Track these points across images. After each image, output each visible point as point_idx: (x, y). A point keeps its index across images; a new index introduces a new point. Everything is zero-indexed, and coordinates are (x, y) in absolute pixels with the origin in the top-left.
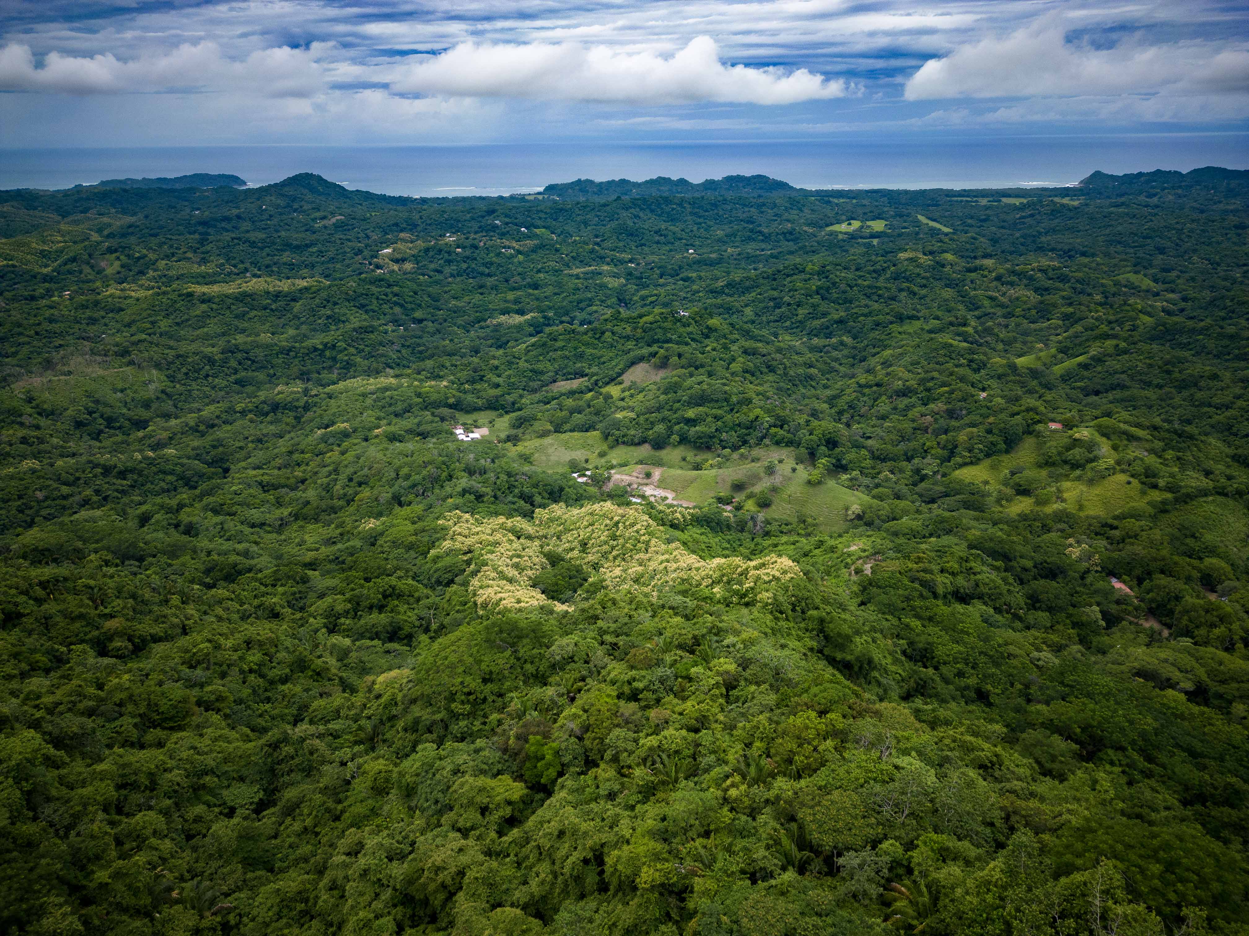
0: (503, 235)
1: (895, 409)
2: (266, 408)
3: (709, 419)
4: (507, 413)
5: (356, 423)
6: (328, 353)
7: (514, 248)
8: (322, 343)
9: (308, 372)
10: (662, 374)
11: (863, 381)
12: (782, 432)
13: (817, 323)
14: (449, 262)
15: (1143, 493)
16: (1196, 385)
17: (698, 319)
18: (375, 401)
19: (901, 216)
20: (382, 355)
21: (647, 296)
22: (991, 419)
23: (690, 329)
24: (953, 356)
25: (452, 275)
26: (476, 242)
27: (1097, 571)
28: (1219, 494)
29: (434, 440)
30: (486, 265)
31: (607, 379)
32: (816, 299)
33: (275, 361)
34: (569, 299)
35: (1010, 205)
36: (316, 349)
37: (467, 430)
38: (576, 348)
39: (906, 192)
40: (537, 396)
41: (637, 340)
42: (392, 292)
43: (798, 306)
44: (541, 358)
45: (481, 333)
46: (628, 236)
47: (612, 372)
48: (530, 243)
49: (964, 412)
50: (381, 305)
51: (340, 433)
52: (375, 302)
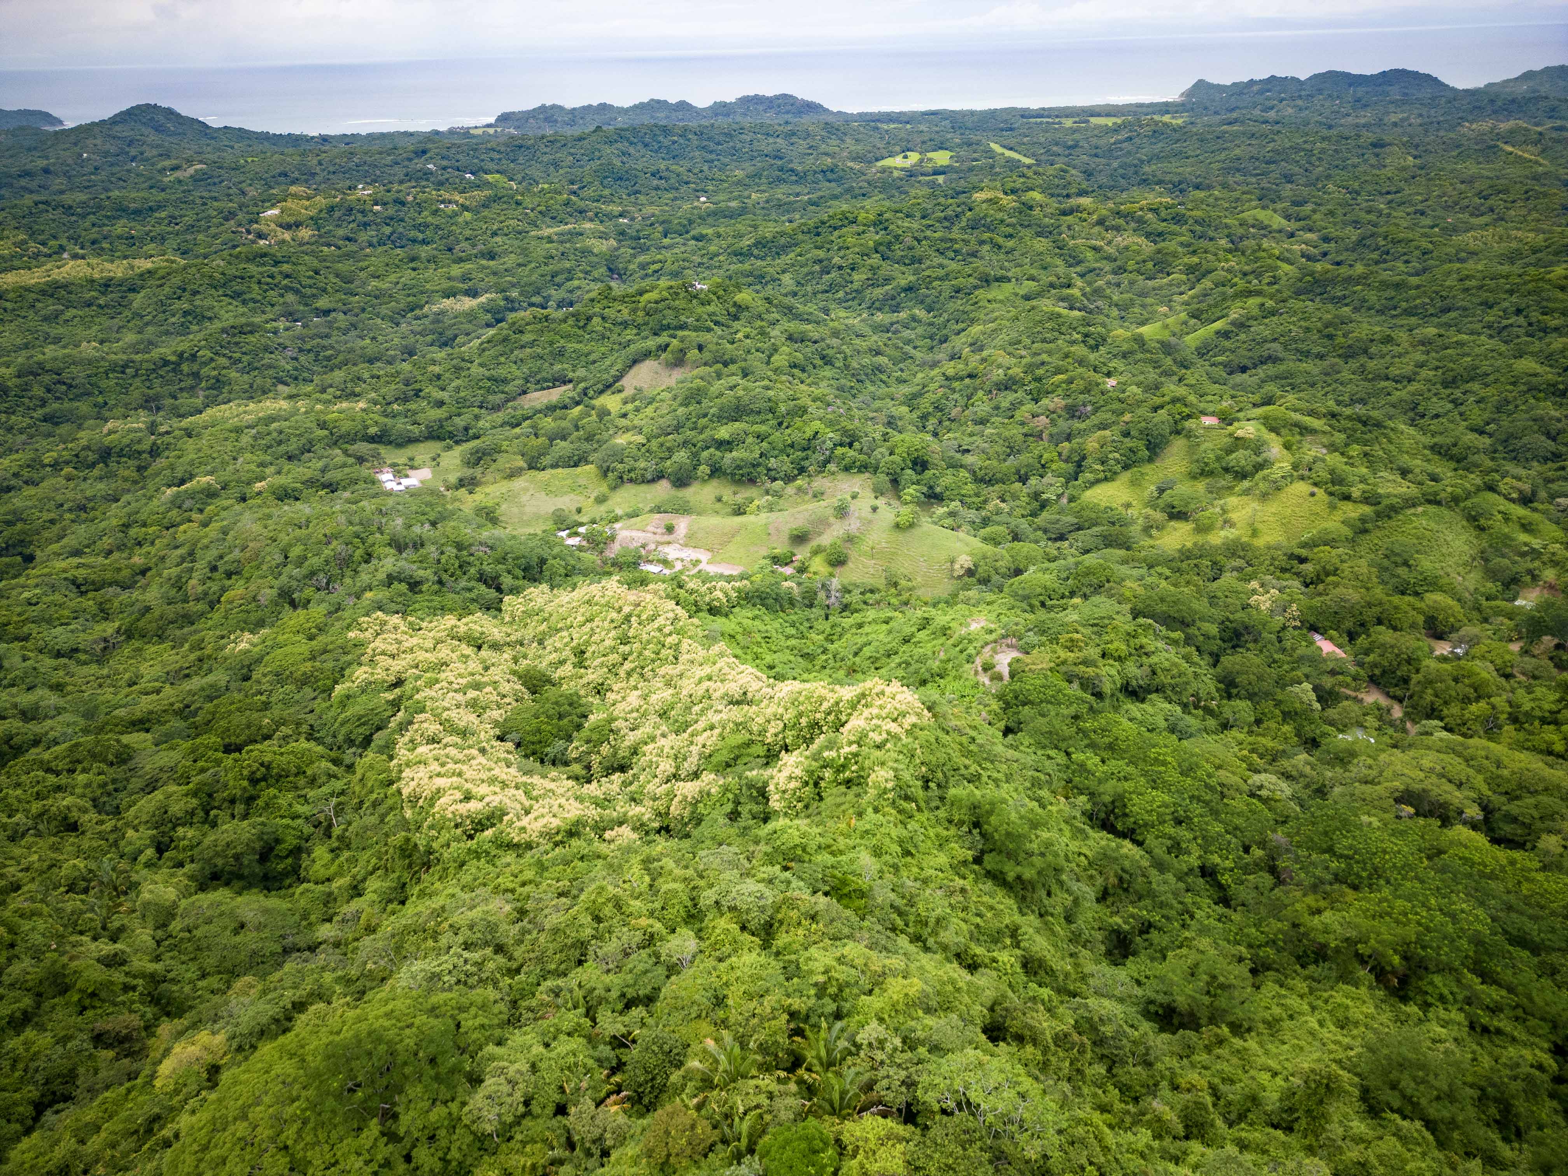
0: (440, 184)
1: (997, 408)
2: (92, 457)
3: (750, 440)
4: (457, 443)
5: (226, 474)
6: (185, 367)
7: (456, 203)
8: (174, 353)
9: (157, 398)
10: (678, 374)
11: (951, 372)
12: (851, 453)
13: (879, 292)
14: (365, 225)
15: (1333, 507)
16: (1365, 352)
17: (721, 293)
18: (255, 438)
19: (970, 145)
20: (270, 367)
21: (648, 264)
22: (1127, 417)
23: (710, 308)
24: (1064, 329)
25: (371, 245)
26: (401, 196)
27: (1295, 628)
28: (1429, 502)
29: (347, 494)
30: (417, 227)
31: (600, 386)
32: (875, 259)
33: (104, 384)
34: (539, 271)
35: (1100, 126)
36: (166, 363)
37: (399, 473)
38: (551, 343)
39: (972, 113)
40: (499, 417)
41: (638, 327)
42: (281, 273)
43: (853, 269)
44: (502, 359)
45: (417, 325)
46: (616, 180)
47: (605, 376)
48: (479, 195)
49: (1089, 408)
50: (265, 291)
51: (202, 491)
52: (256, 287)
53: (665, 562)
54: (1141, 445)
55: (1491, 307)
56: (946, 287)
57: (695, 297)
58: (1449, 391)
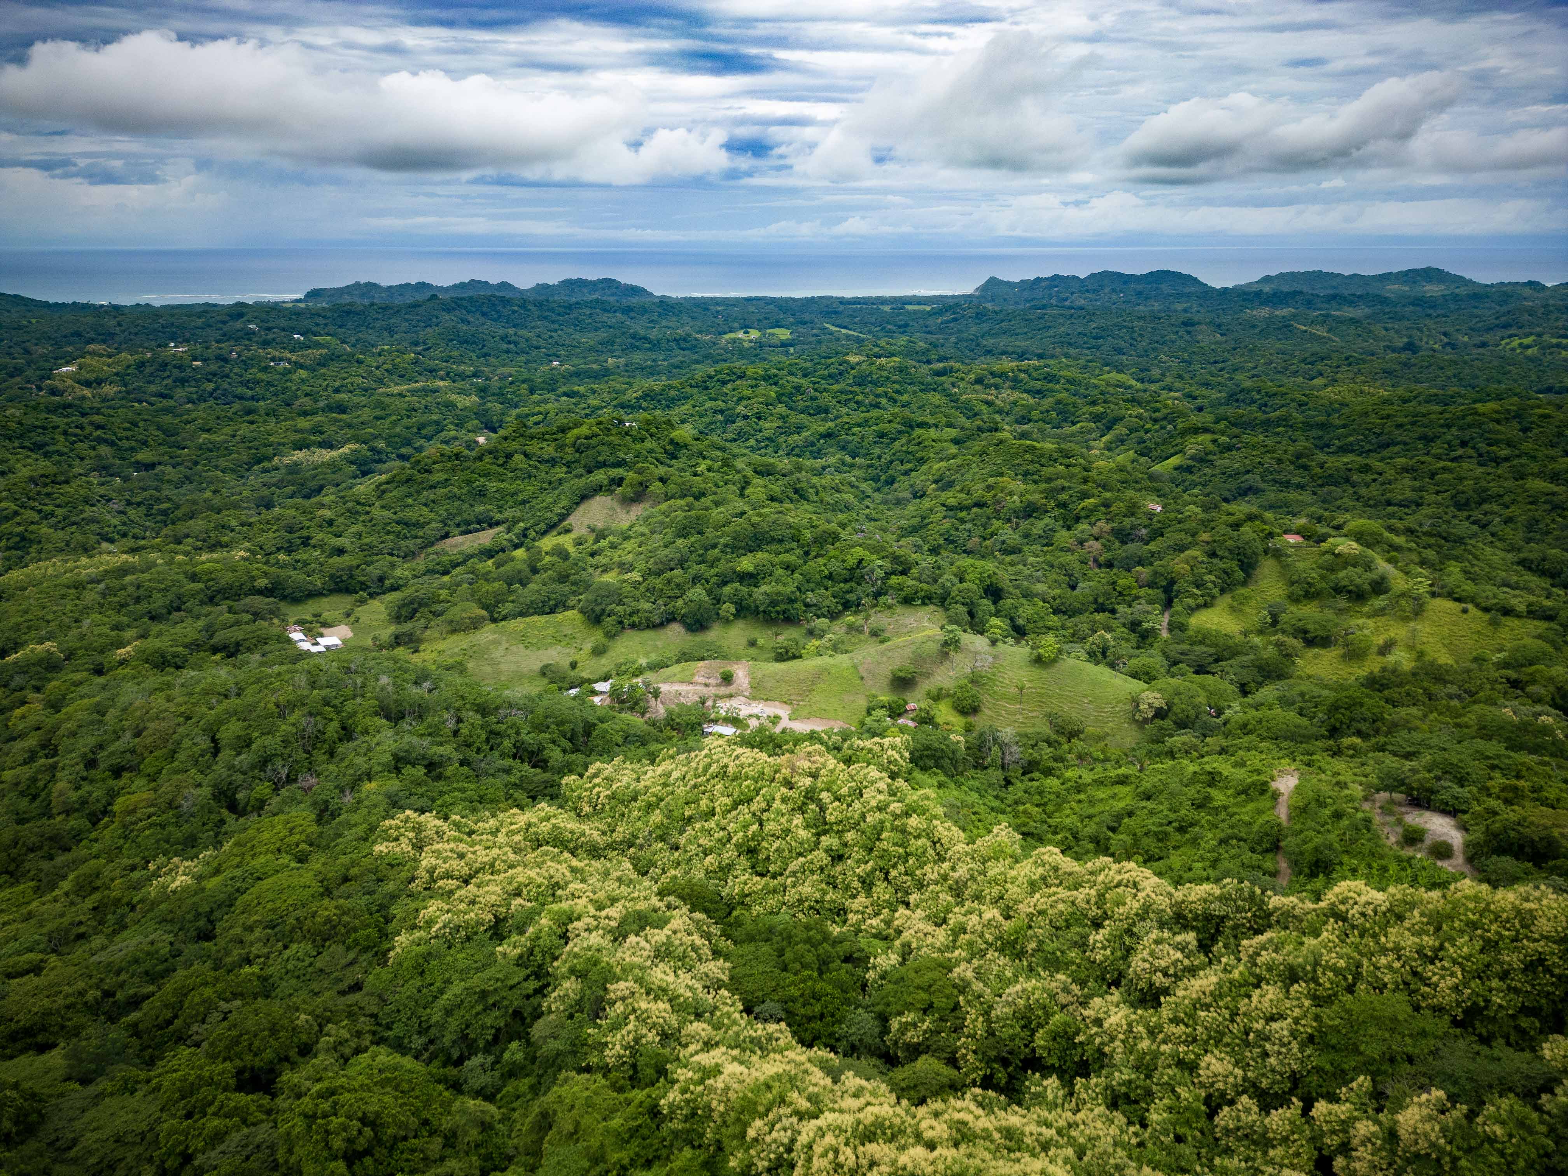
0: (266, 344)
1: (1026, 536)
3: (780, 572)
4: (372, 596)
5: (71, 638)
7: (289, 361)
10: (638, 510)
11: (951, 502)
12: (909, 582)
13: (796, 439)
14: (183, 382)
16: (1347, 480)
17: (654, 430)
18: (104, 595)
19: (803, 323)
20: (93, 521)
21: (527, 416)
22: (1205, 537)
23: (648, 445)
24: (1044, 461)
25: (189, 400)
26: (224, 353)
29: (257, 657)
30: (246, 384)
31: (542, 526)
32: (781, 409)
34: (406, 421)
35: (919, 311)
37: (312, 634)
38: (469, 483)
40: (420, 563)
41: (568, 465)
42: (92, 423)
43: (759, 418)
44: (410, 501)
45: (265, 478)
46: (461, 343)
47: (548, 515)
48: (315, 353)
49: (1144, 531)
50: (73, 443)
51: (40, 662)
52: (61, 438)
53: (735, 721)
54: (1233, 565)
55: (1432, 440)
56: (869, 433)
57: (627, 434)
58: (1465, 514)
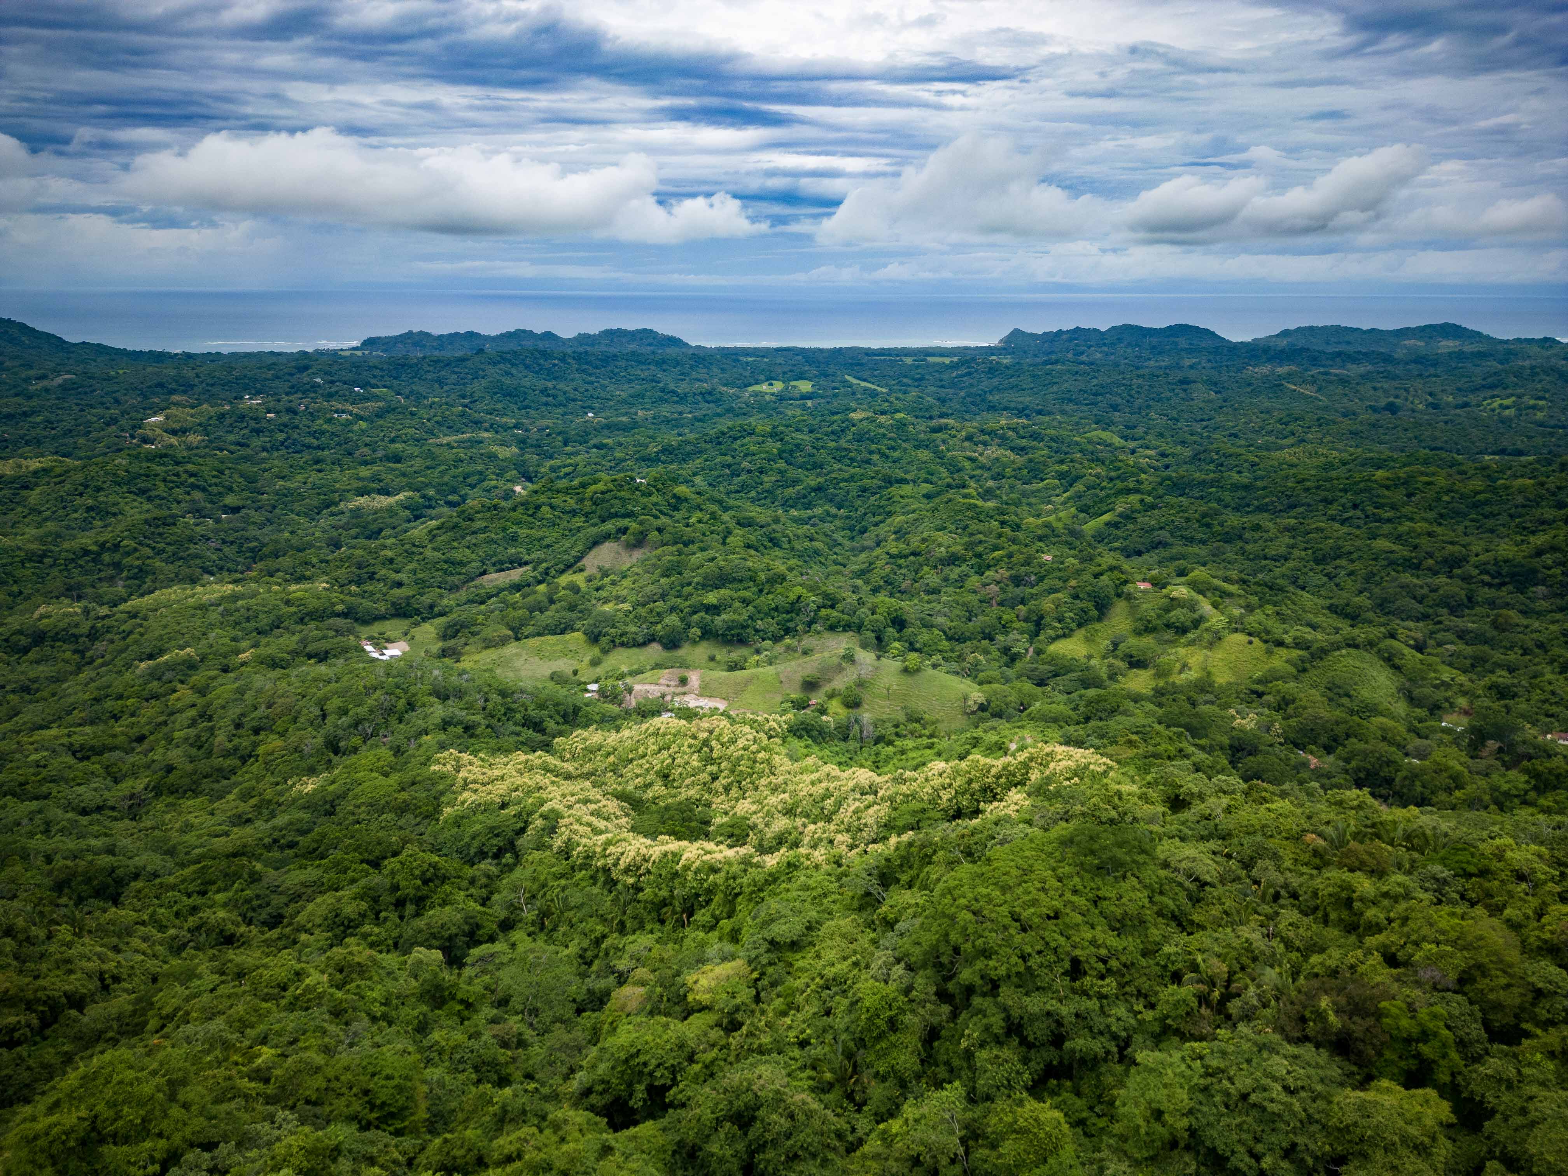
0: (330, 396)
1: (946, 580)
2: (24, 641)
3: (737, 604)
4: (424, 620)
5: (203, 646)
6: (106, 557)
7: (351, 413)
8: (96, 543)
9: (80, 586)
10: (638, 554)
11: (894, 551)
12: (835, 614)
13: (790, 492)
14: (258, 432)
15: (1269, 652)
16: (1240, 537)
17: (660, 486)
18: (223, 615)
19: (826, 376)
20: (197, 556)
22: (1073, 583)
23: (654, 499)
24: (982, 517)
25: (264, 449)
26: (293, 405)
27: (1281, 744)
28: (1349, 646)
30: (313, 434)
31: (561, 566)
32: (781, 464)
33: (19, 573)
34: (453, 471)
35: (938, 364)
36: (86, 552)
37: (380, 647)
38: (504, 529)
39: (821, 350)
40: (463, 594)
41: (586, 515)
42: (186, 472)
43: (761, 473)
44: (455, 544)
45: (332, 520)
46: (505, 396)
47: (566, 557)
48: (373, 405)
49: (1033, 578)
50: (171, 489)
51: (184, 662)
52: (161, 485)
54: (1090, 605)
56: (853, 487)
57: (637, 489)
58: (1321, 567)
